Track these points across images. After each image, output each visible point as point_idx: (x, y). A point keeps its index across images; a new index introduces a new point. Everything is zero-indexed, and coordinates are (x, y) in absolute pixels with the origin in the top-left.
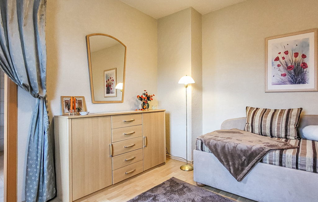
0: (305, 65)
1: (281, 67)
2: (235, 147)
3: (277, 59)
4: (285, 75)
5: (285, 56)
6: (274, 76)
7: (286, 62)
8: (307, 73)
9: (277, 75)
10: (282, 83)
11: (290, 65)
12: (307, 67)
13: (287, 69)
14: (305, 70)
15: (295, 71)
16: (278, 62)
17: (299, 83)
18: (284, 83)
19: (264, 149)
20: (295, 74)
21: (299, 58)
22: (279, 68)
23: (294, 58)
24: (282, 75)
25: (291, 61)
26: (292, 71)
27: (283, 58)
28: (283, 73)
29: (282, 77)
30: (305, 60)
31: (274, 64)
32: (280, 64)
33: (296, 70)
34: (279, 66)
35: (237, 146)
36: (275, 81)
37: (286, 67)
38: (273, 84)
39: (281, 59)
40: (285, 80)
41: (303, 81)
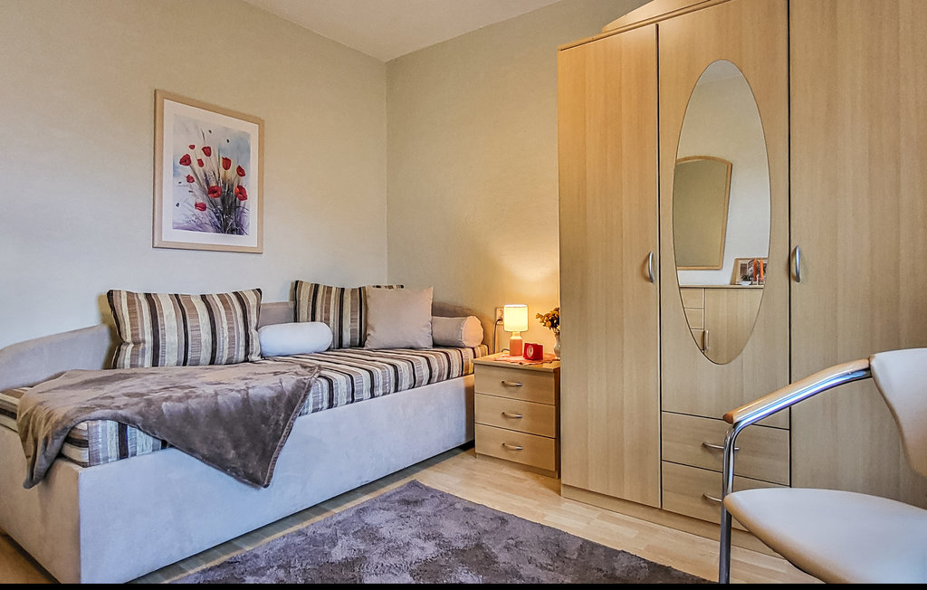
0: (242, 193)
1: (195, 184)
2: (246, 401)
3: (186, 161)
4: (202, 207)
5: (204, 158)
6: (178, 205)
7: (206, 175)
8: (245, 211)
9: (185, 204)
10: (198, 226)
11: (213, 184)
12: (245, 198)
13: (209, 193)
14: (242, 202)
15: (223, 201)
16: (187, 170)
17: (232, 231)
18: (200, 227)
19: (305, 381)
20: (224, 208)
21: (232, 173)
22: (191, 187)
23: (222, 170)
24: (196, 205)
25: (217, 176)
26: (218, 200)
27: (201, 163)
28: (200, 201)
29: (197, 212)
30: (243, 182)
31: (180, 171)
32: (192, 175)
33: (227, 198)
34: (190, 179)
35: (247, 394)
36: (181, 220)
37: (206, 187)
38: (176, 226)
39: (195, 163)
40: (203, 221)
41: (237, 229)
